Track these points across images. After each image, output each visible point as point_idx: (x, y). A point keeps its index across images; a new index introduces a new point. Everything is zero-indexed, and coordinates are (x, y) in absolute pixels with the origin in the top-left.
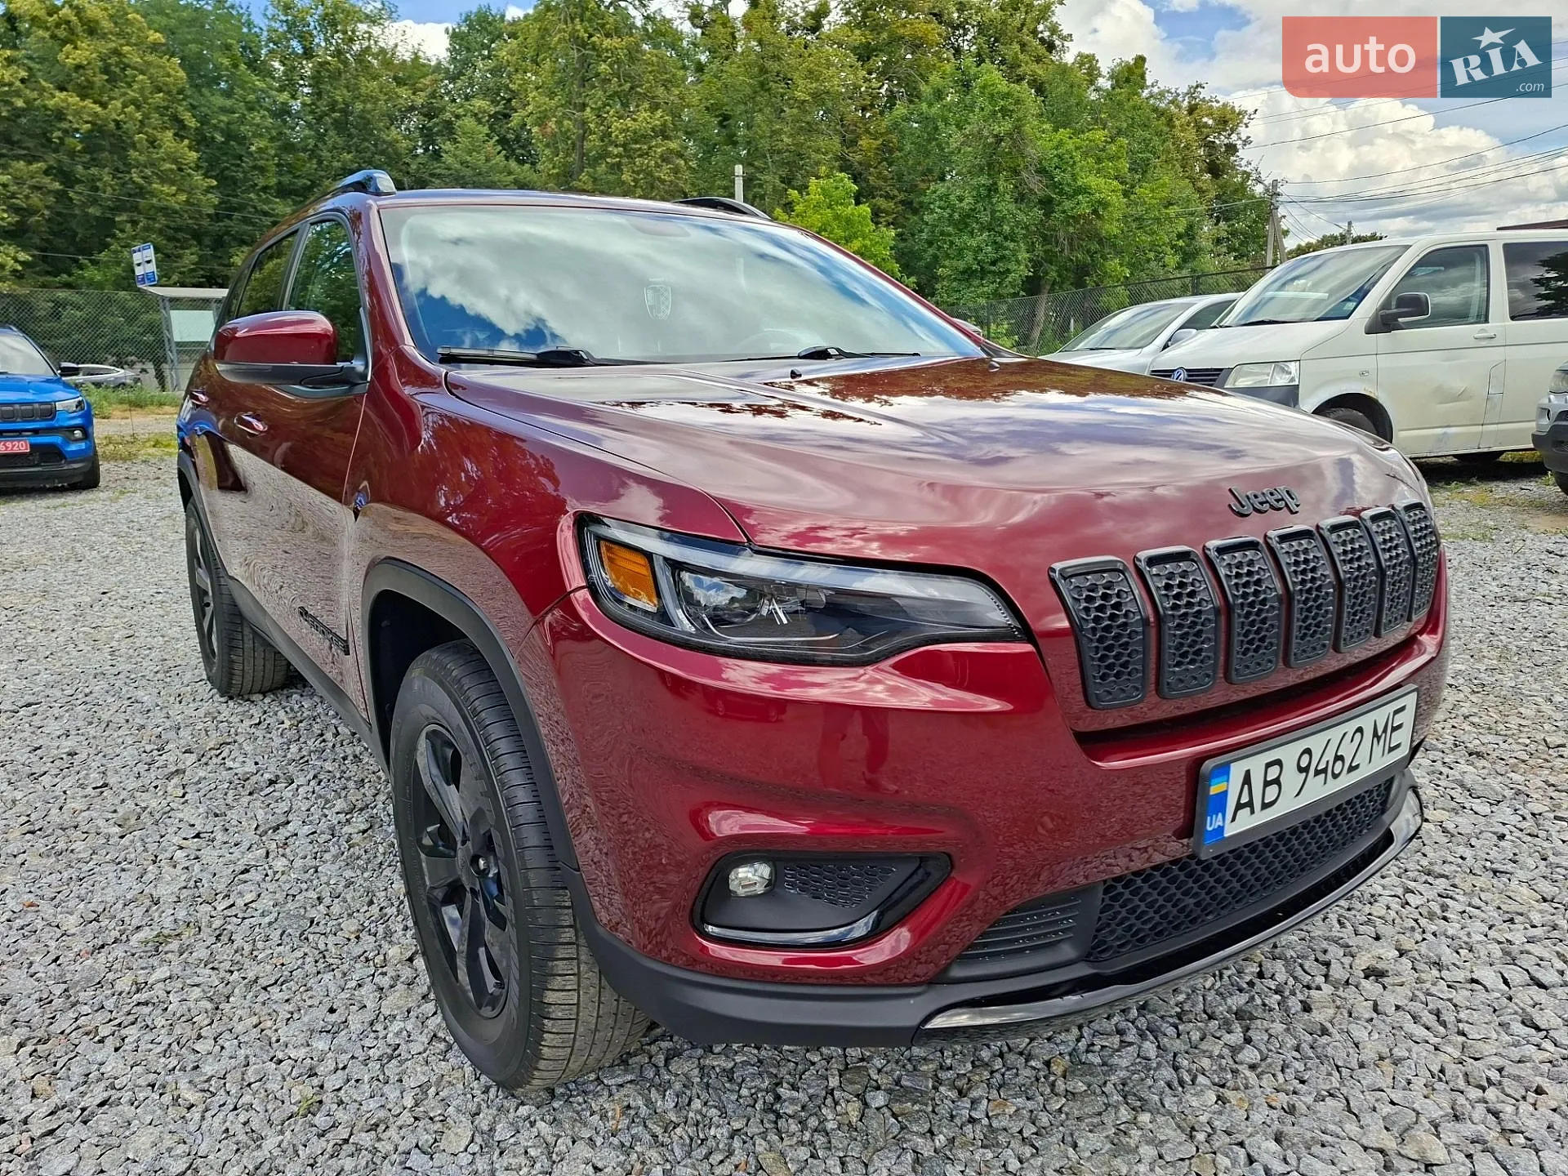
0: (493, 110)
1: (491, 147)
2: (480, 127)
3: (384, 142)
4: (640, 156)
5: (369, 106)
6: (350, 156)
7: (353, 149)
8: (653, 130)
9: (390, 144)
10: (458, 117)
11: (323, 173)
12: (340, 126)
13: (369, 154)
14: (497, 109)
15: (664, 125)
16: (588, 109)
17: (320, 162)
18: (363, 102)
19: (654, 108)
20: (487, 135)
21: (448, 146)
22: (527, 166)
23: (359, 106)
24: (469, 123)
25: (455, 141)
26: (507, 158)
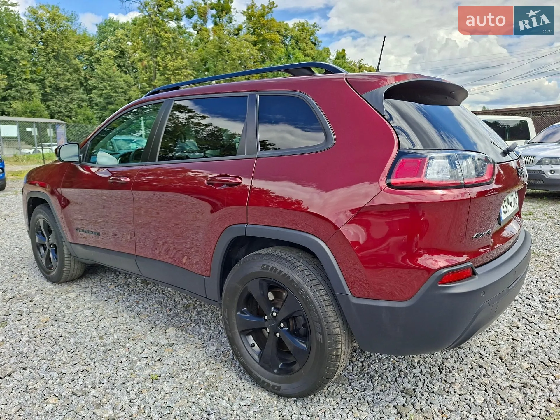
0: (115, 54)
1: (115, 68)
2: (111, 61)
3: (73, 64)
4: (178, 75)
5: (67, 51)
6: (59, 69)
7: (61, 66)
8: (183, 66)
9: (75, 65)
10: (101, 56)
11: (49, 75)
12: (56, 58)
13: (67, 69)
14: (117, 54)
15: (186, 64)
16: (159, 58)
17: (48, 70)
18: (65, 49)
19: (183, 59)
20: (113, 63)
21: (98, 67)
22: (128, 75)
23: (63, 50)
24: (106, 59)
25: (100, 65)
26: (120, 72)
